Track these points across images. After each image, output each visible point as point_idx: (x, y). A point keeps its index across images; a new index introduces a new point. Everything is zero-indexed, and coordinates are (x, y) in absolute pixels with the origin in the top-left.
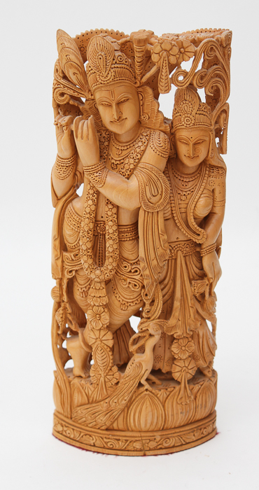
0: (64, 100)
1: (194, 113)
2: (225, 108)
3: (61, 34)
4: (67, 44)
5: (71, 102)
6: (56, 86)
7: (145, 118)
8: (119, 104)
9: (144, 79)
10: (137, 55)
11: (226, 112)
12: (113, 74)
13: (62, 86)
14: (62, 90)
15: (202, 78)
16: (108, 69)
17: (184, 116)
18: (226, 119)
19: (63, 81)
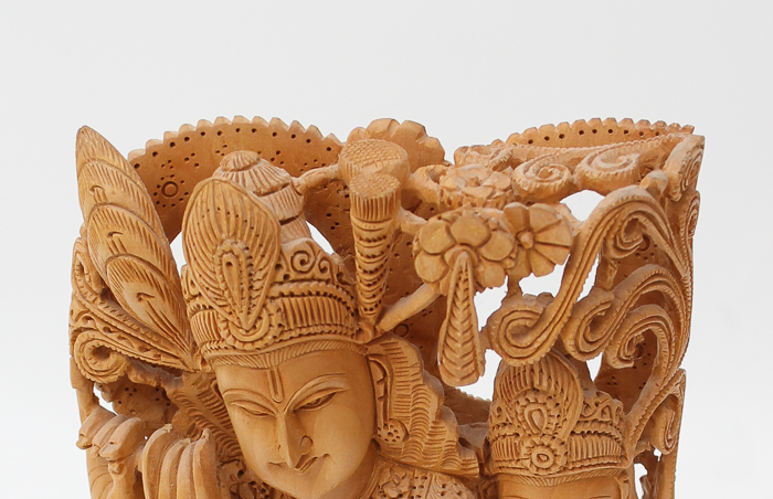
0: (108, 372)
1: (563, 433)
2: (673, 390)
3: (90, 147)
4: (111, 190)
5: (134, 377)
6: (81, 324)
7: (392, 436)
8: (298, 412)
9: (389, 322)
10: (361, 249)
11: (675, 403)
12: (276, 319)
13: (100, 326)
14: (100, 338)
15: (595, 323)
16: (258, 302)
17: (528, 443)
18: (674, 426)
19: (100, 308)
